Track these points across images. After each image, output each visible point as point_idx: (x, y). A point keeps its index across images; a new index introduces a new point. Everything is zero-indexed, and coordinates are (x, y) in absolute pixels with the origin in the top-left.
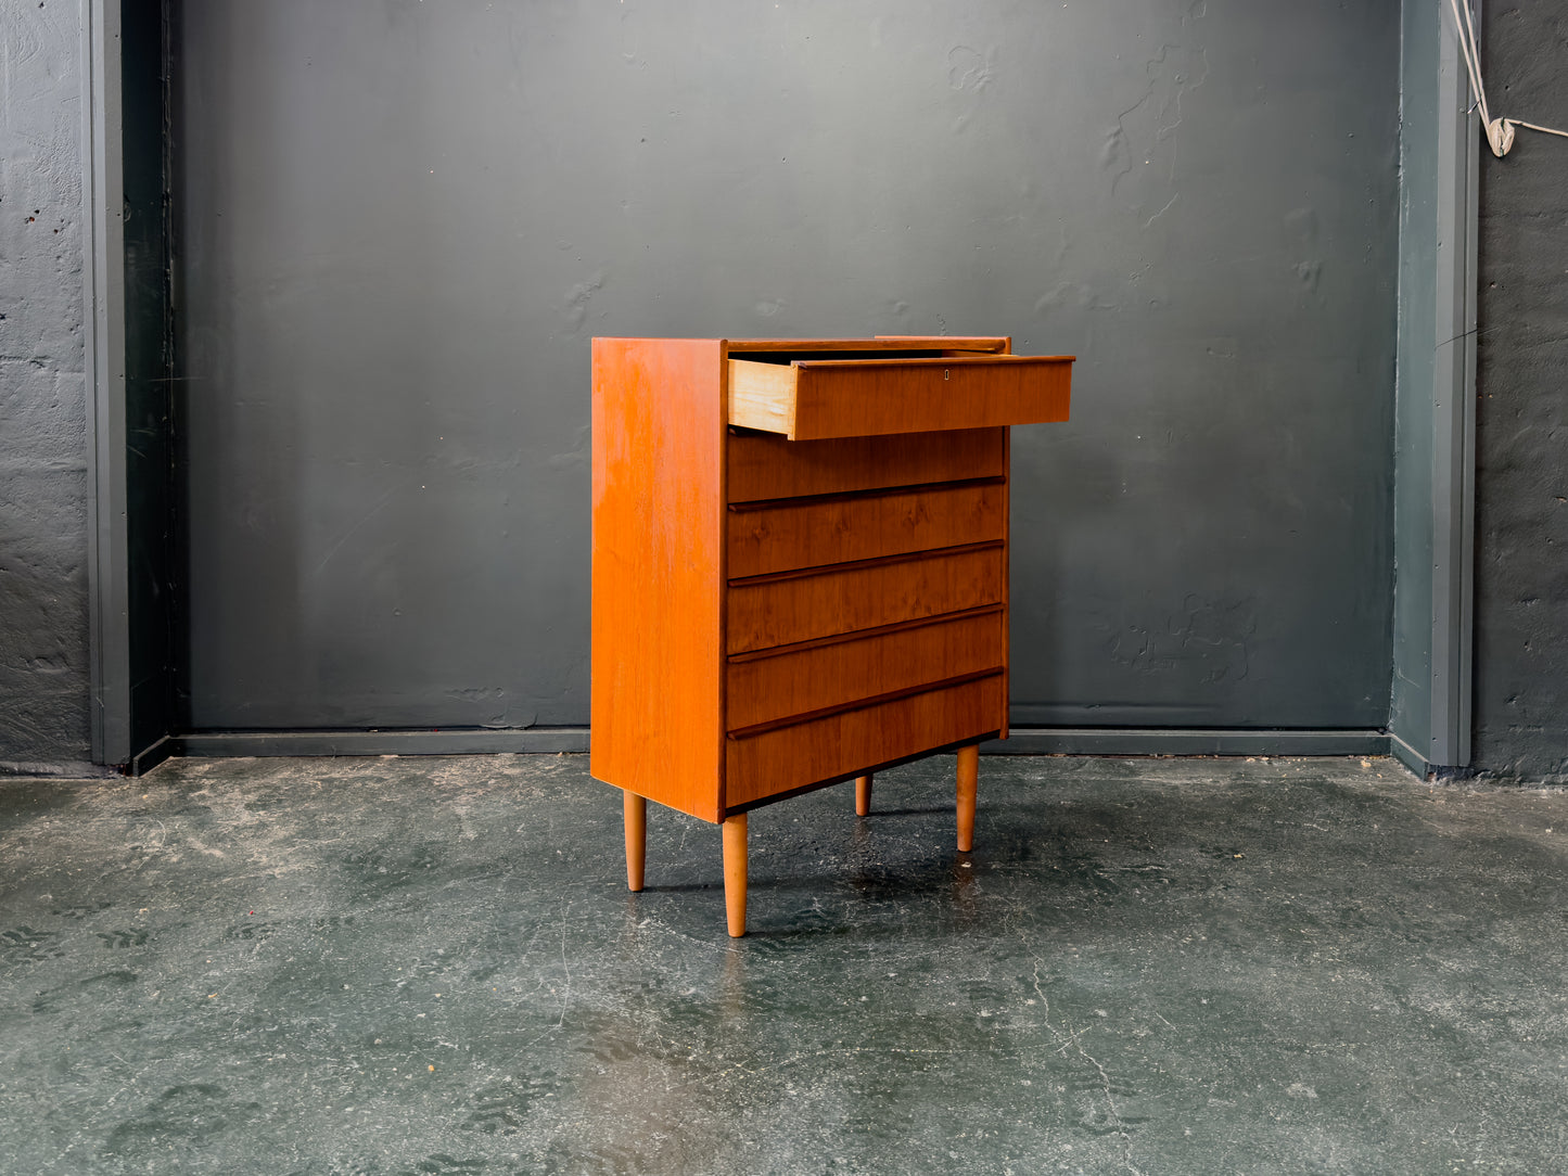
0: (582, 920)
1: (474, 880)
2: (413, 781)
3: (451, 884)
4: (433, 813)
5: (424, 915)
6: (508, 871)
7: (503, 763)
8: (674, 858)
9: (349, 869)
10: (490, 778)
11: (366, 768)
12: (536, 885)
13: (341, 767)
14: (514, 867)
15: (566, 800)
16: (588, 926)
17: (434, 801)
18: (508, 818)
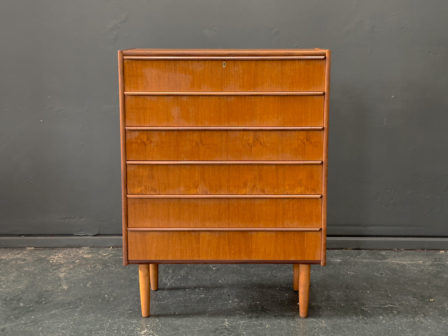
0: (114, 330)
1: (65, 310)
2: (40, 260)
3: (53, 312)
4: (48, 276)
5: (39, 327)
6: (81, 305)
7: (84, 253)
8: (160, 299)
9: (5, 304)
10: (77, 259)
11: (18, 254)
12: (94, 312)
13: (7, 253)
14: (84, 303)
15: (112, 270)
16: (117, 333)
17: (49, 270)
18: (83, 279)
